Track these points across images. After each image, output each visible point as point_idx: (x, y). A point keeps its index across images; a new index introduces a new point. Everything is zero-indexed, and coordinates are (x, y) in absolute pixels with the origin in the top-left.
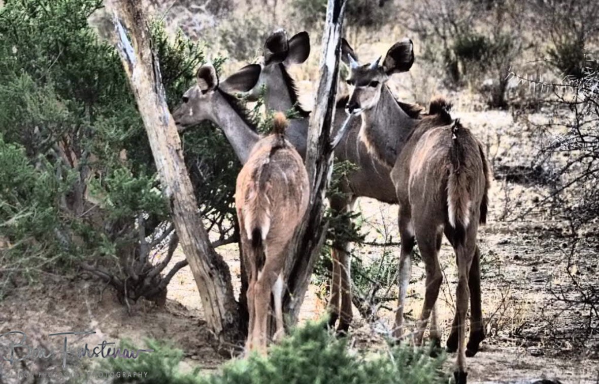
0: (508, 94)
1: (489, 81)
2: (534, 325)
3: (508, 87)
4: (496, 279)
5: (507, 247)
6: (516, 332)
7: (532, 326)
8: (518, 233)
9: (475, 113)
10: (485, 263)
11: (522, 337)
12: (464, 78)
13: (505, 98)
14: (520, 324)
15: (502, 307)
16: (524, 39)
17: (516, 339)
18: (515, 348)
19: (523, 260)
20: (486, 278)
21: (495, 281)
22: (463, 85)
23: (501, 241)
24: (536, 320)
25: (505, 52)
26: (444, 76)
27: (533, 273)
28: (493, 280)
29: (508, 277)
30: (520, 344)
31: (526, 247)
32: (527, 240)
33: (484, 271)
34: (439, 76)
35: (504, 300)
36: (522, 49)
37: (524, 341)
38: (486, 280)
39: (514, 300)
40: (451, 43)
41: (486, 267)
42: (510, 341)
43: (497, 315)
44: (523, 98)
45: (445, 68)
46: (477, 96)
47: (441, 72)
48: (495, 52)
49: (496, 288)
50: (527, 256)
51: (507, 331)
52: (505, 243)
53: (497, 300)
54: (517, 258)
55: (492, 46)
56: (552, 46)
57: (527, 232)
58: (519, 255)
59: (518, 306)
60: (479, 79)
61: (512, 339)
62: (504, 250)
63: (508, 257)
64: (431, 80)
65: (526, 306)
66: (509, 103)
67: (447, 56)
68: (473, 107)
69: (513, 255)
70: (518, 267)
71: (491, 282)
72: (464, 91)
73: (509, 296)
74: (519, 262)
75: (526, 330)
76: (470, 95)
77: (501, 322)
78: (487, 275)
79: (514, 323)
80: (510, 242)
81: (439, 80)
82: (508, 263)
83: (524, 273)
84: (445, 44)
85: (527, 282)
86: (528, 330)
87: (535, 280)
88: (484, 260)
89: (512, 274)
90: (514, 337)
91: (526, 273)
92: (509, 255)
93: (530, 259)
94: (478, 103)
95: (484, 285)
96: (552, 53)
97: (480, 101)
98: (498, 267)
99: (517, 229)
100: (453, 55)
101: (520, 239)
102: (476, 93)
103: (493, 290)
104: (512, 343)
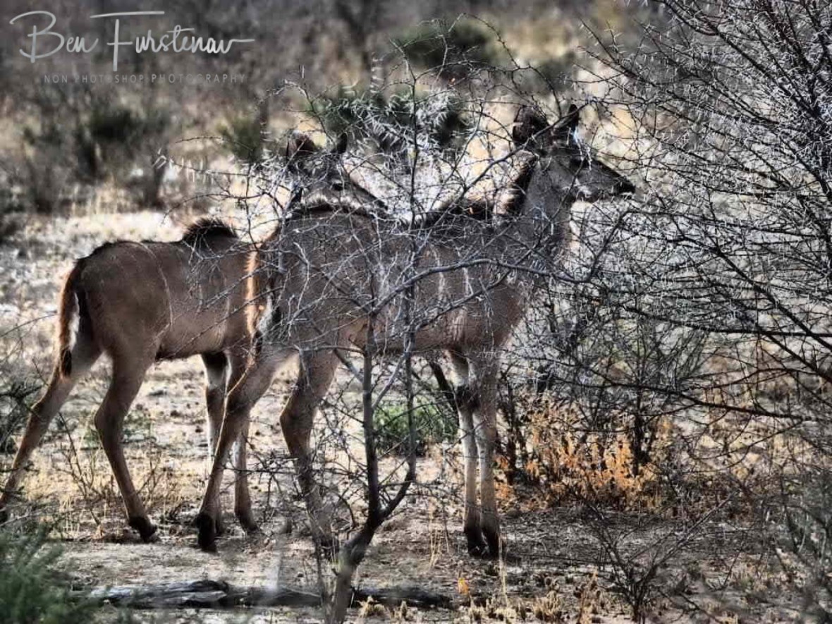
0: (165, 190)
1: (138, 172)
2: (195, 505)
3: (165, 179)
4: (145, 443)
5: (161, 399)
6: (171, 516)
7: (192, 507)
8: (177, 379)
9: (119, 214)
10: (131, 421)
11: (177, 523)
12: (105, 168)
13: (161, 194)
14: (176, 505)
15: (151, 481)
16: (187, 114)
17: (169, 526)
18: (168, 537)
19: (183, 417)
20: (131, 441)
21: (143, 446)
22: (103, 178)
23: (152, 391)
24: (198, 499)
25: (160, 131)
26: (76, 164)
27: (198, 434)
28: (140, 444)
29: (161, 441)
30: (175, 532)
31: (188, 399)
32: (189, 390)
33: (129, 433)
34: (69, 164)
35: (153, 472)
36: (184, 127)
37: (181, 527)
38: (130, 445)
39: (169, 472)
40: (85, 118)
41: (131, 427)
42: (162, 528)
43: (145, 493)
44: (185, 195)
45: (76, 153)
46: (122, 192)
47: (72, 159)
48: (145, 131)
49: (144, 456)
50: (189, 411)
51: (158, 515)
52: (160, 394)
53: (146, 472)
54: (174, 414)
55: (140, 123)
56: (224, 123)
57: (190, 379)
58: (178, 410)
59: (173, 480)
60: (124, 168)
61: (165, 526)
62: (157, 404)
63: (162, 413)
64: (58, 170)
65: (185, 480)
66: (166, 202)
67: (79, 136)
68: (116, 208)
69: (170, 410)
70: (177, 427)
71: (138, 447)
72: (105, 185)
73: (161, 466)
74: (177, 420)
75: (184, 513)
76: (112, 190)
77: (150, 503)
78: (132, 437)
79: (167, 503)
80: (166, 393)
81: (69, 170)
82: (163, 421)
83: (184, 434)
84: (78, 121)
85: (188, 446)
86: (187, 513)
87: (199, 444)
88: (130, 416)
89: (167, 435)
90: (167, 523)
91: (187, 435)
92: (165, 410)
93: (193, 416)
94: (123, 202)
95: (128, 452)
96: (224, 133)
97: (126, 198)
98: (148, 426)
99: (176, 375)
100: (87, 134)
101: (181, 388)
102: (120, 188)
103: (140, 458)
104: (164, 531)
